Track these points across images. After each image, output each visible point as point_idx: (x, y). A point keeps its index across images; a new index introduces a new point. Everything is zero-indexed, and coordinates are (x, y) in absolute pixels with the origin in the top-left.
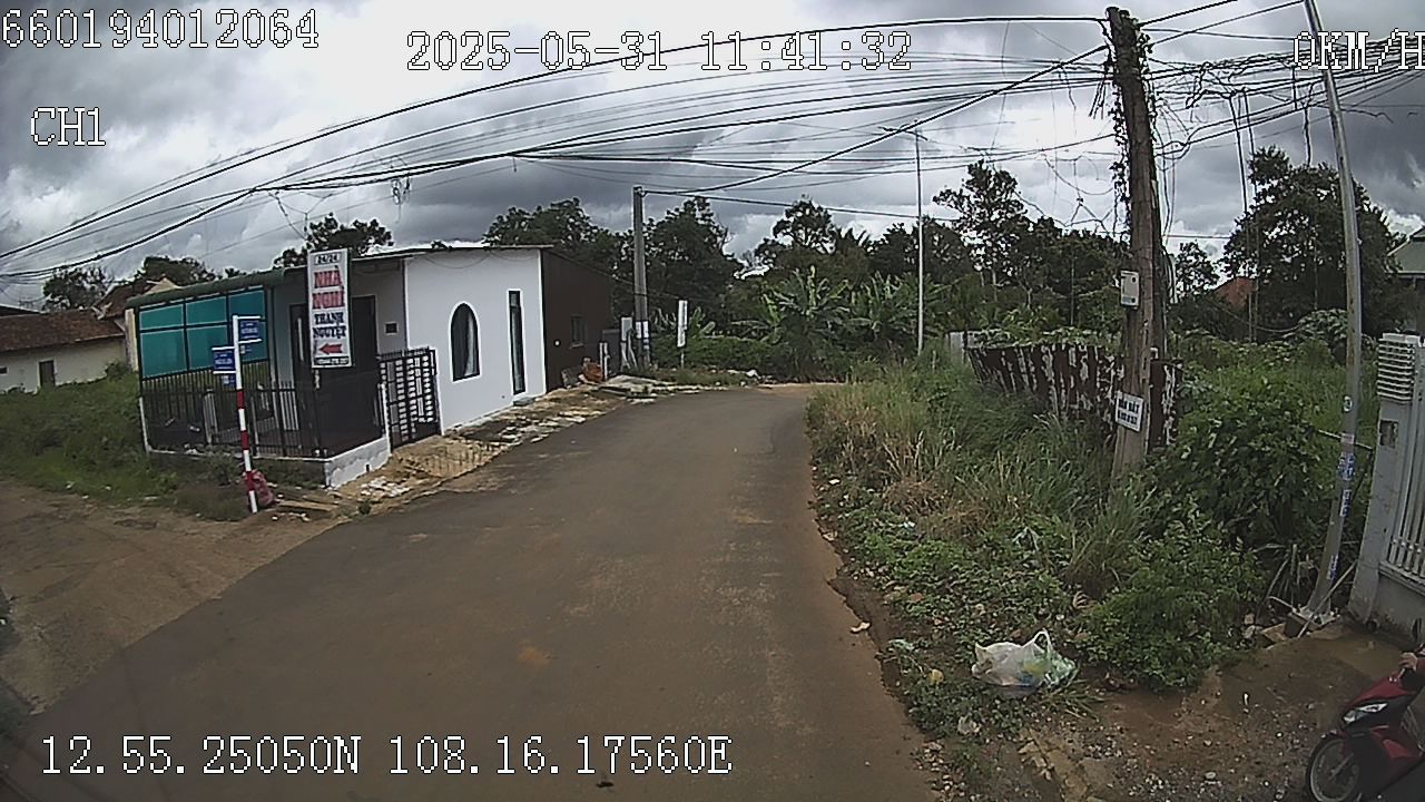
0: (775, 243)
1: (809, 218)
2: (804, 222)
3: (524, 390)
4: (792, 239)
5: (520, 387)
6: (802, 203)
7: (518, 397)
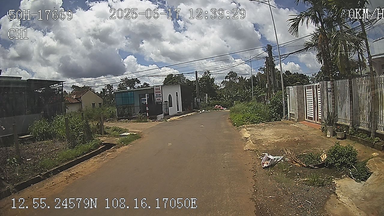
0: (226, 81)
1: (232, 75)
2: (232, 76)
3: (179, 110)
4: (229, 80)
5: (178, 110)
6: (231, 72)
7: (178, 111)
